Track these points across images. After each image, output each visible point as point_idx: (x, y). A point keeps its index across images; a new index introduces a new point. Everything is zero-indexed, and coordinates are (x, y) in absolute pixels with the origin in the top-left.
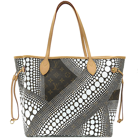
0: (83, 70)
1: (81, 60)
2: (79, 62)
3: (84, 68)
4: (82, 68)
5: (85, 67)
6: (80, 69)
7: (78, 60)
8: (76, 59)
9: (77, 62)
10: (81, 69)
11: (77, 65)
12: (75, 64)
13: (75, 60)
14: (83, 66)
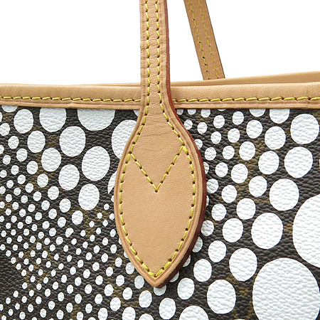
0: (77, 218)
1: (72, 118)
2: (52, 140)
3: (89, 198)
4: (73, 195)
5: (102, 184)
6: (55, 204)
7: (53, 120)
8: (35, 111)
9: (36, 142)
10: (65, 205)
11: (32, 168)
12: (22, 155)
13: (24, 121)
14: (83, 181)
